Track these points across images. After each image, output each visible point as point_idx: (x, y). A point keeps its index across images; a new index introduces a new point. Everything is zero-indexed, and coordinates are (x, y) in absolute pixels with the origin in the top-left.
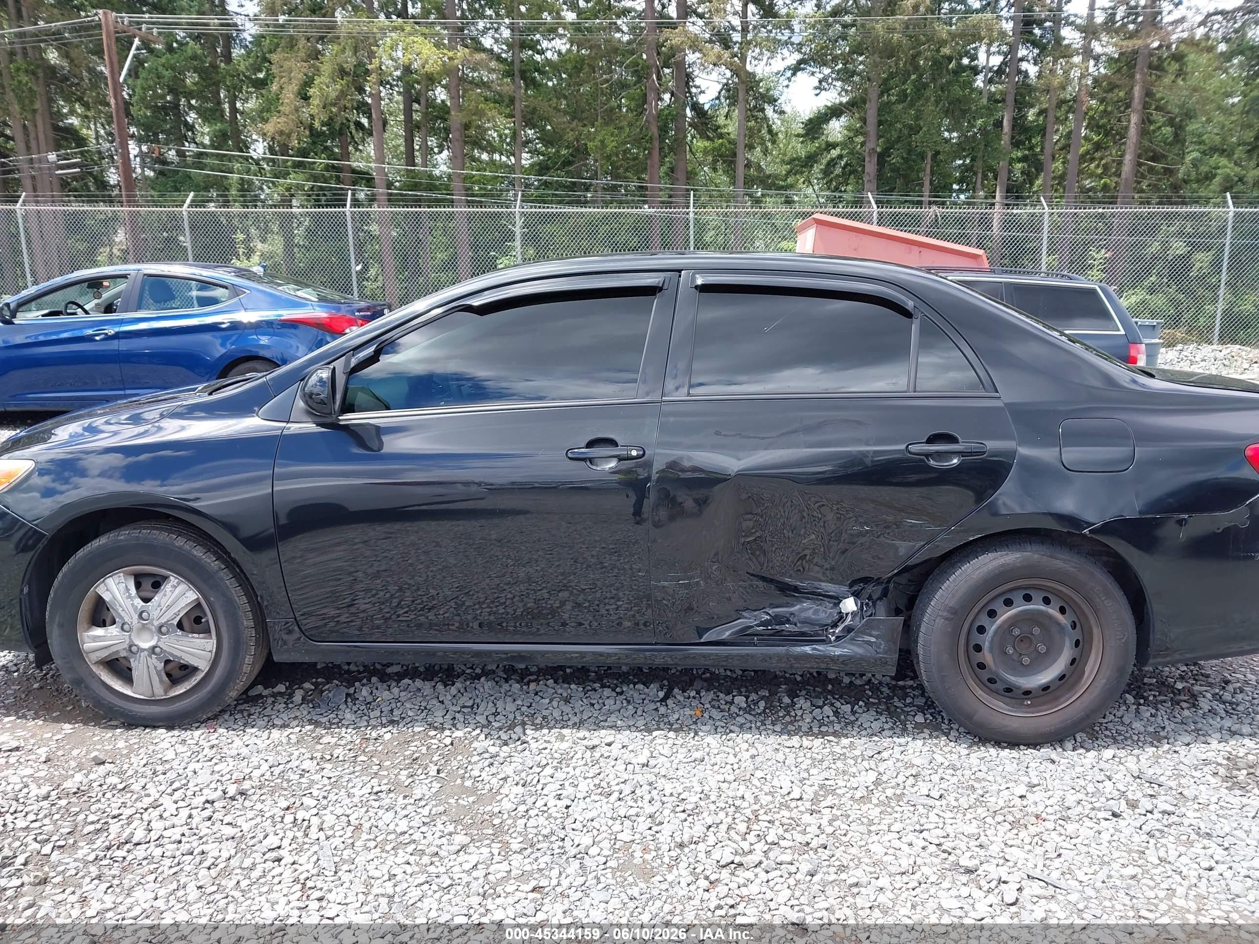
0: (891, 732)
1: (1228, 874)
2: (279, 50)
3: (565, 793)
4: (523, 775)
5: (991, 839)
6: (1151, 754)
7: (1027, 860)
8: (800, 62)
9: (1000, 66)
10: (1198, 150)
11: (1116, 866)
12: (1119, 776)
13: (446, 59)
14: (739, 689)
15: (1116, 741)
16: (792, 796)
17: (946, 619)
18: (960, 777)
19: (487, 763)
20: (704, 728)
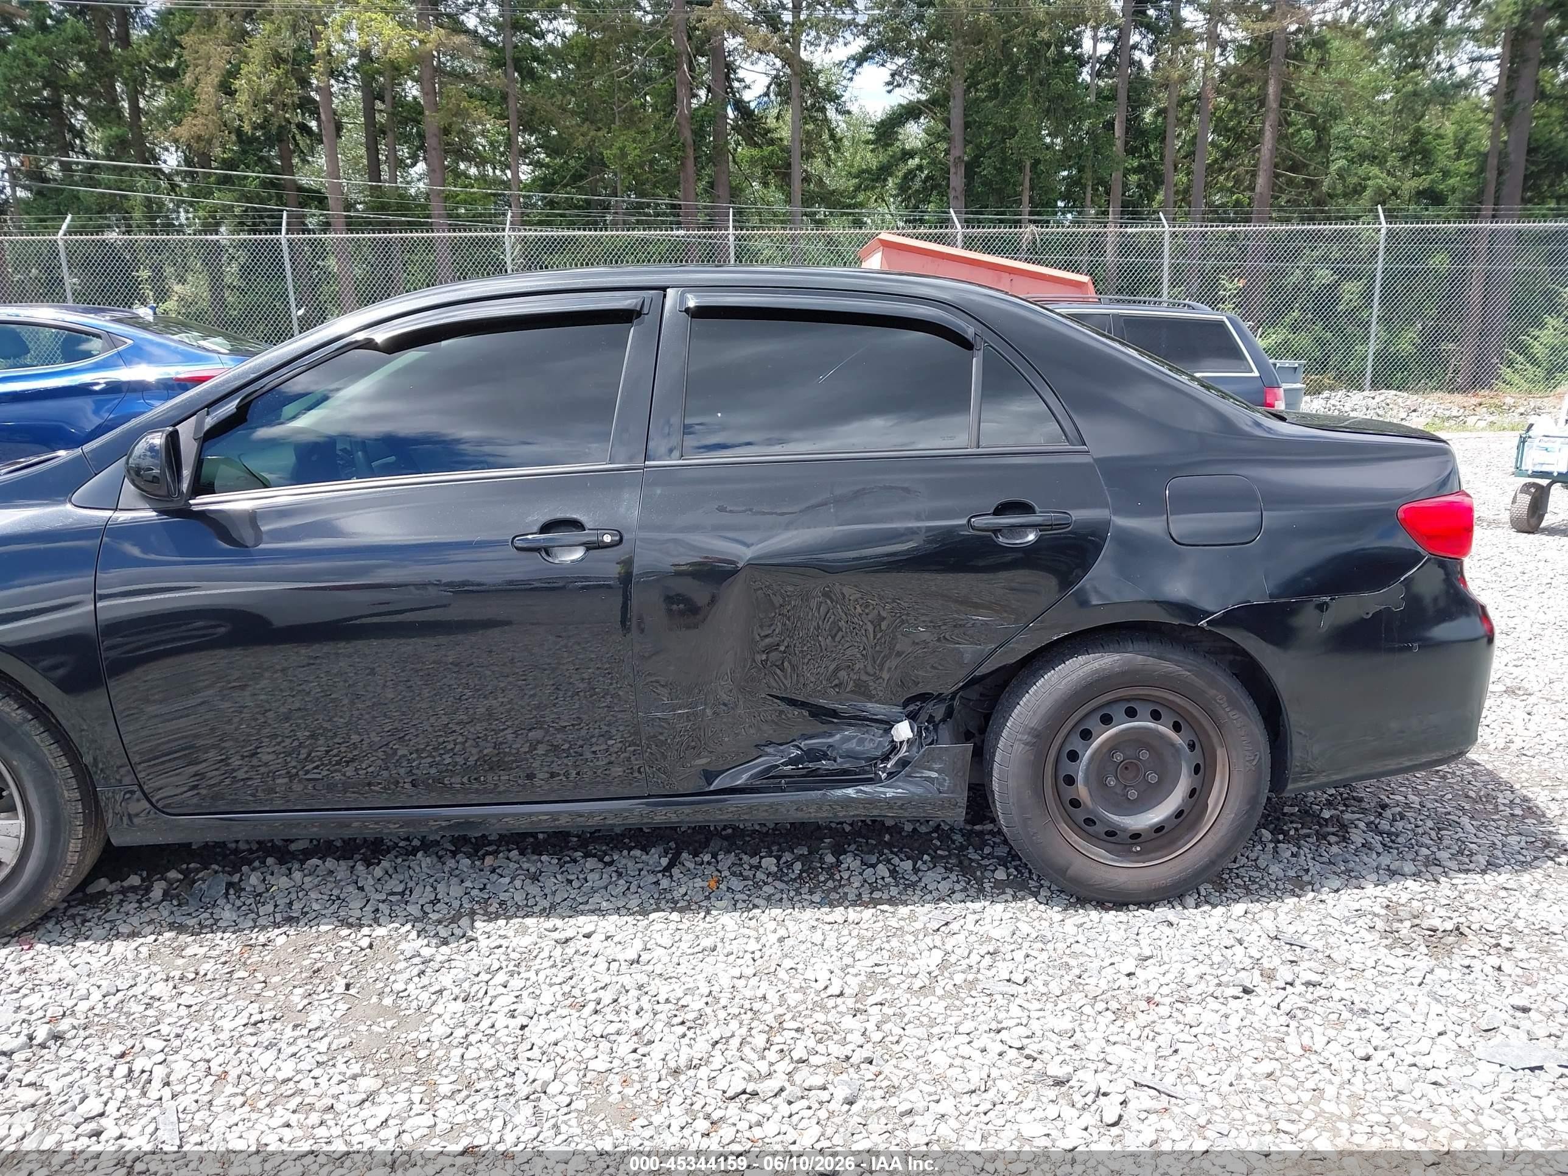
0: (963, 895)
1: (1390, 1064)
2: (193, 30)
3: (520, 1008)
4: (466, 985)
5: (1089, 1035)
6: (1291, 906)
7: (1134, 1061)
8: (867, 50)
9: (1109, 56)
10: (1345, 158)
11: (1247, 1061)
12: (1253, 937)
13: (416, 43)
14: (769, 848)
15: (1248, 892)
16: (830, 991)
17: (1026, 744)
18: (1052, 953)
19: (416, 971)
20: (719, 904)
